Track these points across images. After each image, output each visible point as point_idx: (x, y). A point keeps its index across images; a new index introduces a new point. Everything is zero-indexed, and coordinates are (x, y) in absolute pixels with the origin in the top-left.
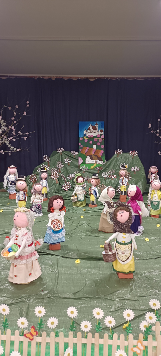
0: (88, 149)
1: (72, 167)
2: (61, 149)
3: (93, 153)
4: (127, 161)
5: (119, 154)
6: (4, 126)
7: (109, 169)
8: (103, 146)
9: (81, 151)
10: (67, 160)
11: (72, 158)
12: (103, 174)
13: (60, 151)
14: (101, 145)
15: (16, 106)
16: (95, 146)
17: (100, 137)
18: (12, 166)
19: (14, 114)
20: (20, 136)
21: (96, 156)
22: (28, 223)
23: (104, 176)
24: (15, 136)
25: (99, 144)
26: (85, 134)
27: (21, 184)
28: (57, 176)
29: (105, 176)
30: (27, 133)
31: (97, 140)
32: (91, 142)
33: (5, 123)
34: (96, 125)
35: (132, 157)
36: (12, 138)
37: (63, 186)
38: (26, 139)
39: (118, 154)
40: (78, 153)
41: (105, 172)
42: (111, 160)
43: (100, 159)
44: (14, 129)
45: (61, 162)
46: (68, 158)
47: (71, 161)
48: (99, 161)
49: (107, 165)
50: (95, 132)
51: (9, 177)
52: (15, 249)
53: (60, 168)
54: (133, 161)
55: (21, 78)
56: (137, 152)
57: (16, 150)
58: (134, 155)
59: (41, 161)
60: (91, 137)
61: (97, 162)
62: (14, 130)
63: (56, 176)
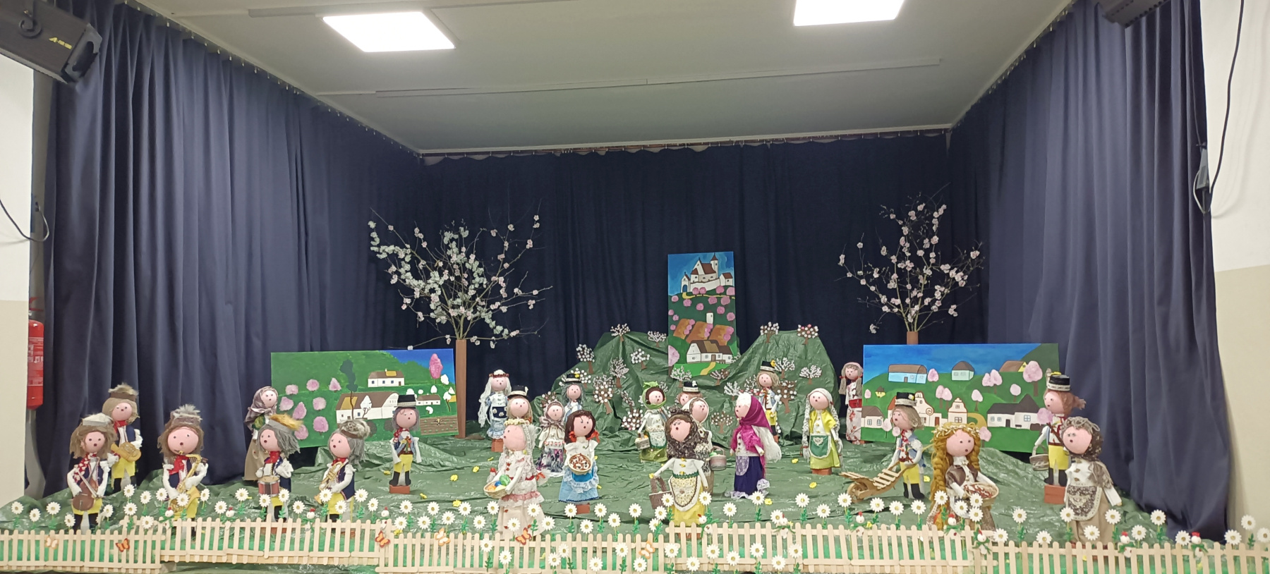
0: (693, 326)
1: (652, 374)
2: (621, 327)
3: (706, 335)
4: (791, 351)
5: (772, 334)
6: (480, 276)
7: (746, 376)
8: (731, 316)
9: (674, 331)
10: (638, 356)
11: (651, 351)
12: (728, 387)
13: (619, 331)
14: (726, 313)
15: (509, 227)
16: (710, 317)
17: (725, 293)
18: (500, 372)
19: (505, 245)
20: (519, 298)
21: (713, 342)
22: (526, 442)
23: (731, 394)
24: (506, 299)
25: (721, 310)
26: (685, 286)
27: (519, 406)
28: (608, 395)
29: (732, 392)
30: (535, 292)
31: (715, 301)
32: (701, 305)
33: (482, 269)
34: (712, 262)
35: (803, 342)
36: (498, 304)
37: (624, 420)
38: (534, 305)
39: (769, 336)
40: (667, 336)
41: (733, 384)
42: (750, 350)
43: (725, 350)
44: (504, 282)
45: (621, 360)
46: (640, 350)
47: (648, 359)
48: (721, 354)
49: (740, 364)
50: (709, 281)
51: (491, 398)
52: (505, 480)
53: (619, 376)
54: (806, 351)
55: (522, 155)
56: (816, 328)
57: (507, 335)
58: (810, 336)
59: (571, 361)
60: (700, 294)
61: (717, 358)
62: (504, 285)
63: (606, 395)
